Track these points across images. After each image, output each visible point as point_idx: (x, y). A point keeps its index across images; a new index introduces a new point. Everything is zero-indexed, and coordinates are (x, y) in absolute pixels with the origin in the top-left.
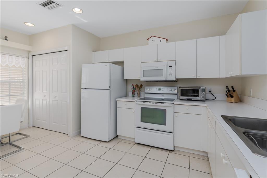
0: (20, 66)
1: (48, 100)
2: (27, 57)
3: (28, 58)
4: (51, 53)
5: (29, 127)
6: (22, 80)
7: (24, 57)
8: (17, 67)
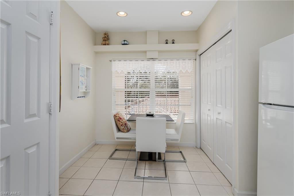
0: (187, 70)
1: (212, 118)
2: (193, 59)
3: (196, 60)
4: (215, 43)
5: (196, 147)
6: (190, 88)
7: (191, 59)
8: (184, 72)
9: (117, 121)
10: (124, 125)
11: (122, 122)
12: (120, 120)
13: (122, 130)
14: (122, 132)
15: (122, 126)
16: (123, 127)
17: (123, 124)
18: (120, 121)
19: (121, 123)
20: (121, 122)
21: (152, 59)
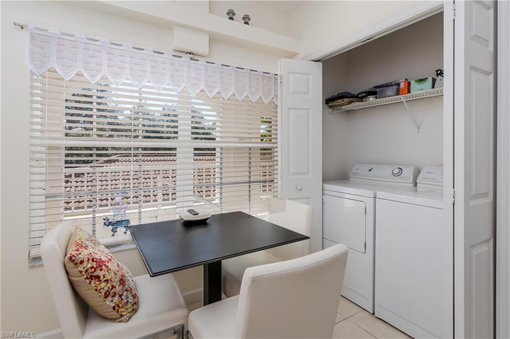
9: (80, 280)
10: (118, 289)
11: (108, 277)
12: (98, 272)
13: (114, 314)
14: (112, 320)
15: (110, 299)
16: (116, 299)
17: (113, 287)
18: (98, 277)
19: (103, 284)
20: (107, 281)
21: (188, 55)
